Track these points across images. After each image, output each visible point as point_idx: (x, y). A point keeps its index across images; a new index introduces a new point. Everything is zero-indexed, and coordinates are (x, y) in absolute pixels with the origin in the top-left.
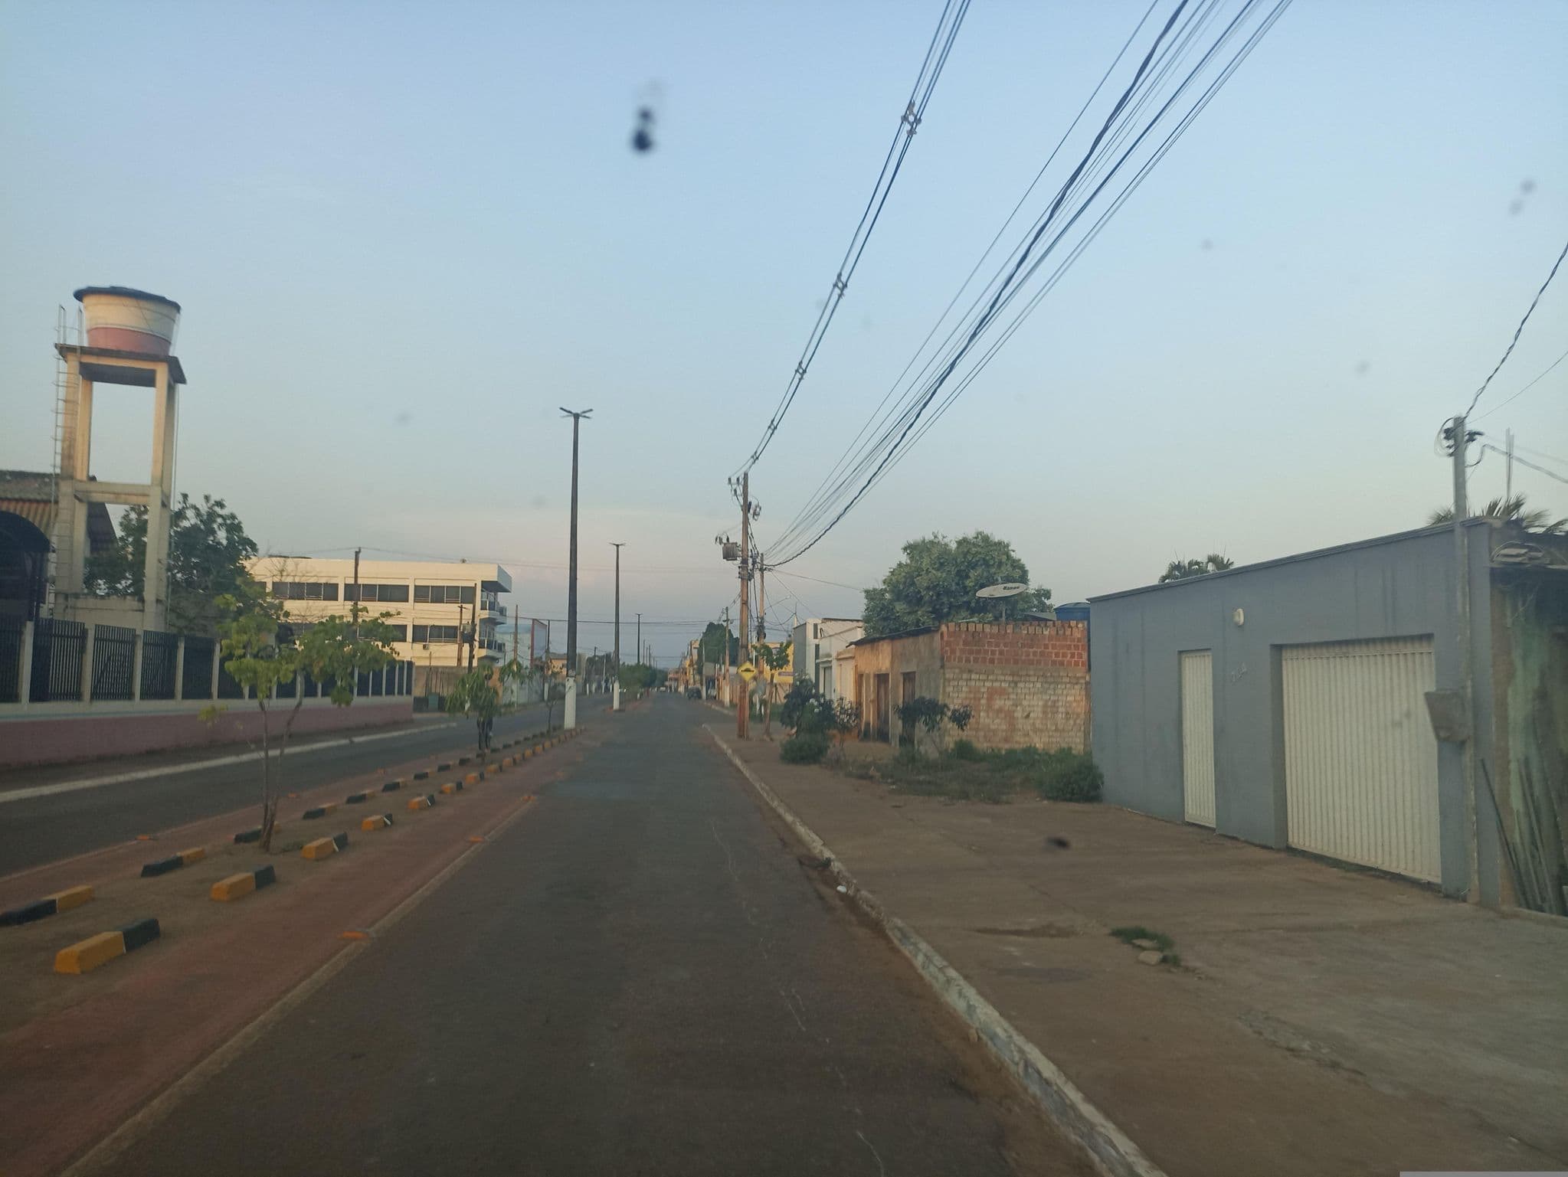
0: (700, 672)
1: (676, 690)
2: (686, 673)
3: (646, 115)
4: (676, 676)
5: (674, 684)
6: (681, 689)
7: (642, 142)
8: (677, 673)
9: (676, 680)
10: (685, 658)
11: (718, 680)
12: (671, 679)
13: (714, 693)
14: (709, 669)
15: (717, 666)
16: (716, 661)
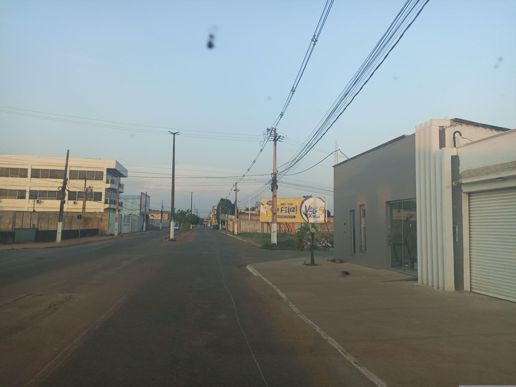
0: (218, 218)
1: (207, 225)
2: (211, 220)
3: (211, 36)
4: (207, 220)
5: (206, 223)
6: (209, 225)
7: (210, 45)
8: (207, 219)
9: (207, 222)
10: (211, 213)
11: (227, 221)
12: (205, 221)
13: (225, 227)
14: (222, 216)
15: (226, 215)
16: (225, 213)
